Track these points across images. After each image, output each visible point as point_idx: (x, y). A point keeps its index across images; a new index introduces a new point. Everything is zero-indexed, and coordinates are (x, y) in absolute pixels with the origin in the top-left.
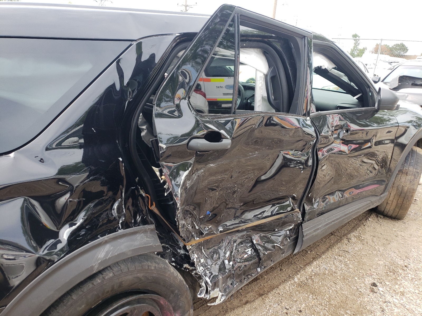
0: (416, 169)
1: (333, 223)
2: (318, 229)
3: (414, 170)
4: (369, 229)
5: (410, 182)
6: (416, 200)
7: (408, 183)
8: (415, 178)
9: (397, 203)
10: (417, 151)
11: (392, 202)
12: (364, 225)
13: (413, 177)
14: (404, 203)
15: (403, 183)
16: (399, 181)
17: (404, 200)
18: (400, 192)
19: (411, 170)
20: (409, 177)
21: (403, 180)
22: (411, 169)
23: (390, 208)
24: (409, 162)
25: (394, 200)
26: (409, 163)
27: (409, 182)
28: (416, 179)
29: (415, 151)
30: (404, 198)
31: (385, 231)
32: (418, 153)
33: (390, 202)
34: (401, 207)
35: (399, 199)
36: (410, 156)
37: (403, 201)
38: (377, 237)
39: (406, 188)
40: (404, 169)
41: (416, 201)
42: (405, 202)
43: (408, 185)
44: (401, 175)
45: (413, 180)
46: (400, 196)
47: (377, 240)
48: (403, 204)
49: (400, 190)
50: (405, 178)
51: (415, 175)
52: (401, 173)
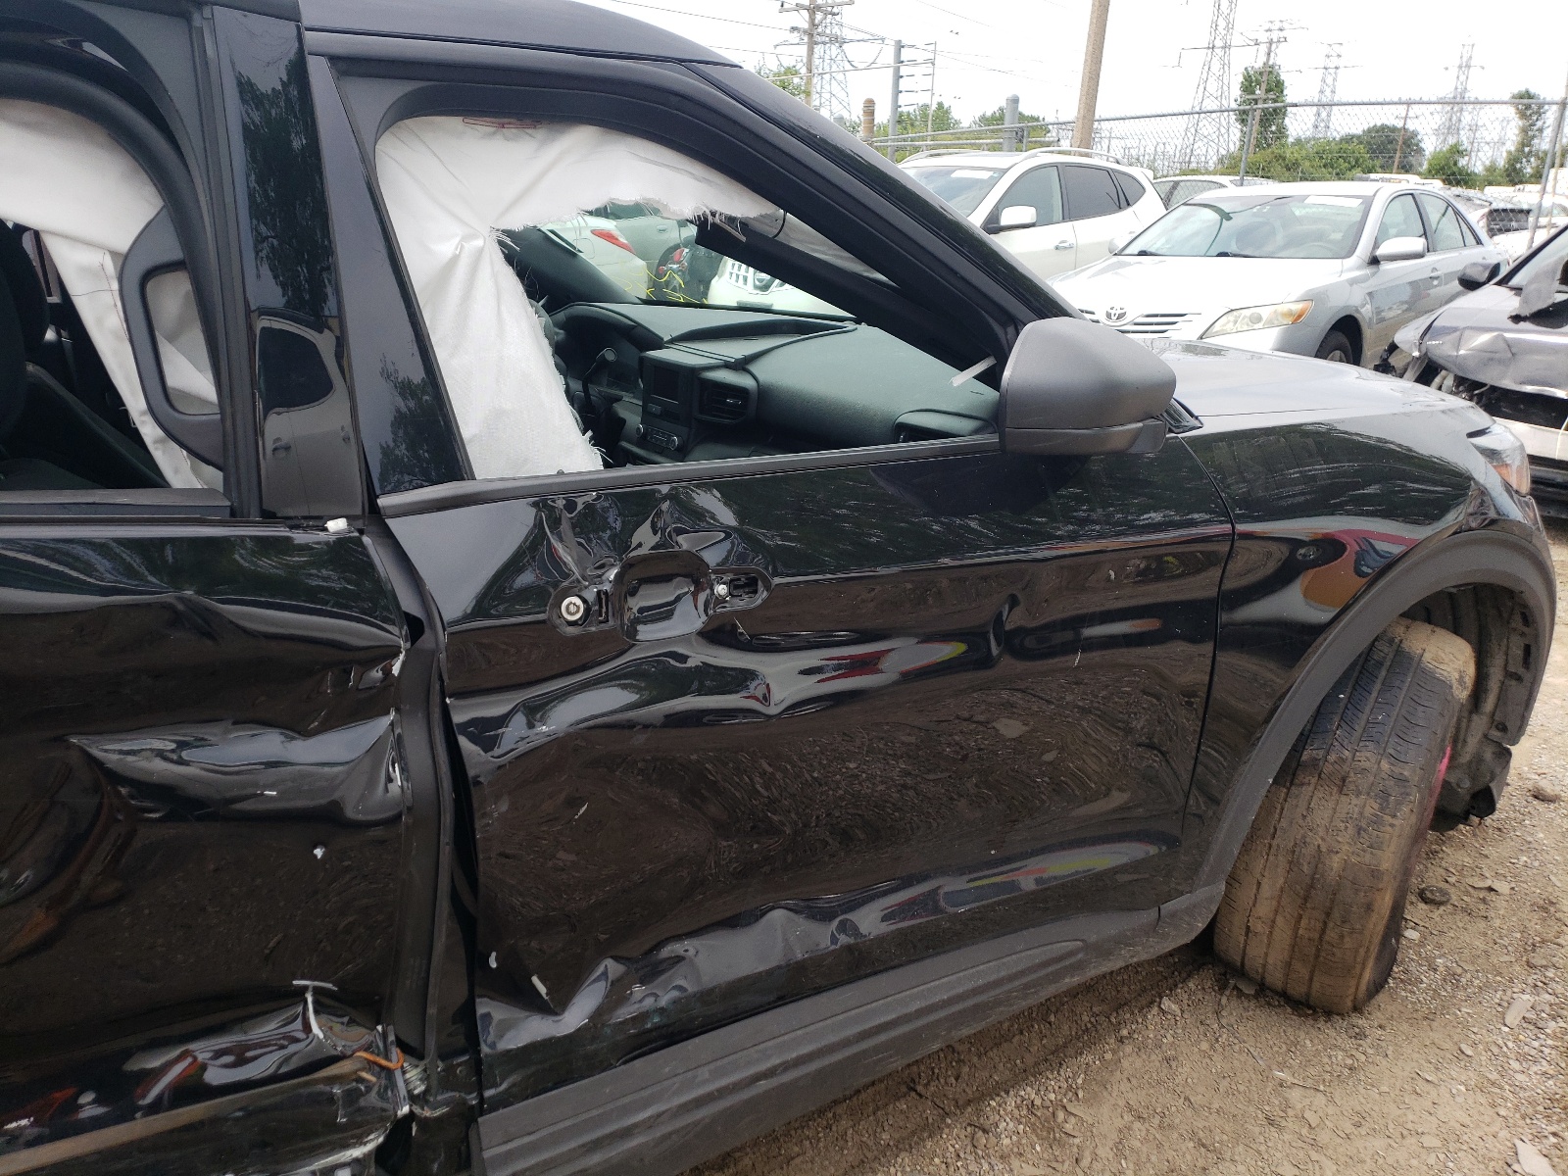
0: (1395, 759)
1: (764, 1085)
2: (626, 1133)
3: (1385, 765)
4: (1138, 1063)
5: (1359, 830)
6: (1491, 889)
7: (1344, 838)
8: (1382, 809)
9: (1295, 935)
10: (1427, 657)
11: (1272, 927)
12: (1121, 1040)
13: (1376, 806)
14: (1326, 938)
15: (1321, 832)
16: (1301, 822)
17: (1325, 923)
18: (1308, 880)
19: (1366, 765)
20: (1355, 801)
21: (1321, 816)
22: (1367, 757)
23: (1266, 954)
24: (1365, 717)
25: (1280, 920)
26: (1359, 728)
27: (1351, 830)
28: (1387, 818)
29: (1412, 659)
30: (1328, 915)
31: (1224, 1084)
32: (1424, 671)
33: (1258, 927)
34: (1317, 956)
35: (1300, 917)
36: (1378, 686)
37: (1323, 931)
38: (1156, 1121)
39: (1335, 863)
40: (1332, 758)
41: (1491, 896)
42: (1331, 935)
43: (1345, 847)
44: (1311, 788)
45: (1376, 822)
46: (1306, 899)
47: (1145, 1140)
48: (1325, 946)
49: (1305, 868)
50: (1331, 805)
51: (1385, 795)
52: (1314, 781)
